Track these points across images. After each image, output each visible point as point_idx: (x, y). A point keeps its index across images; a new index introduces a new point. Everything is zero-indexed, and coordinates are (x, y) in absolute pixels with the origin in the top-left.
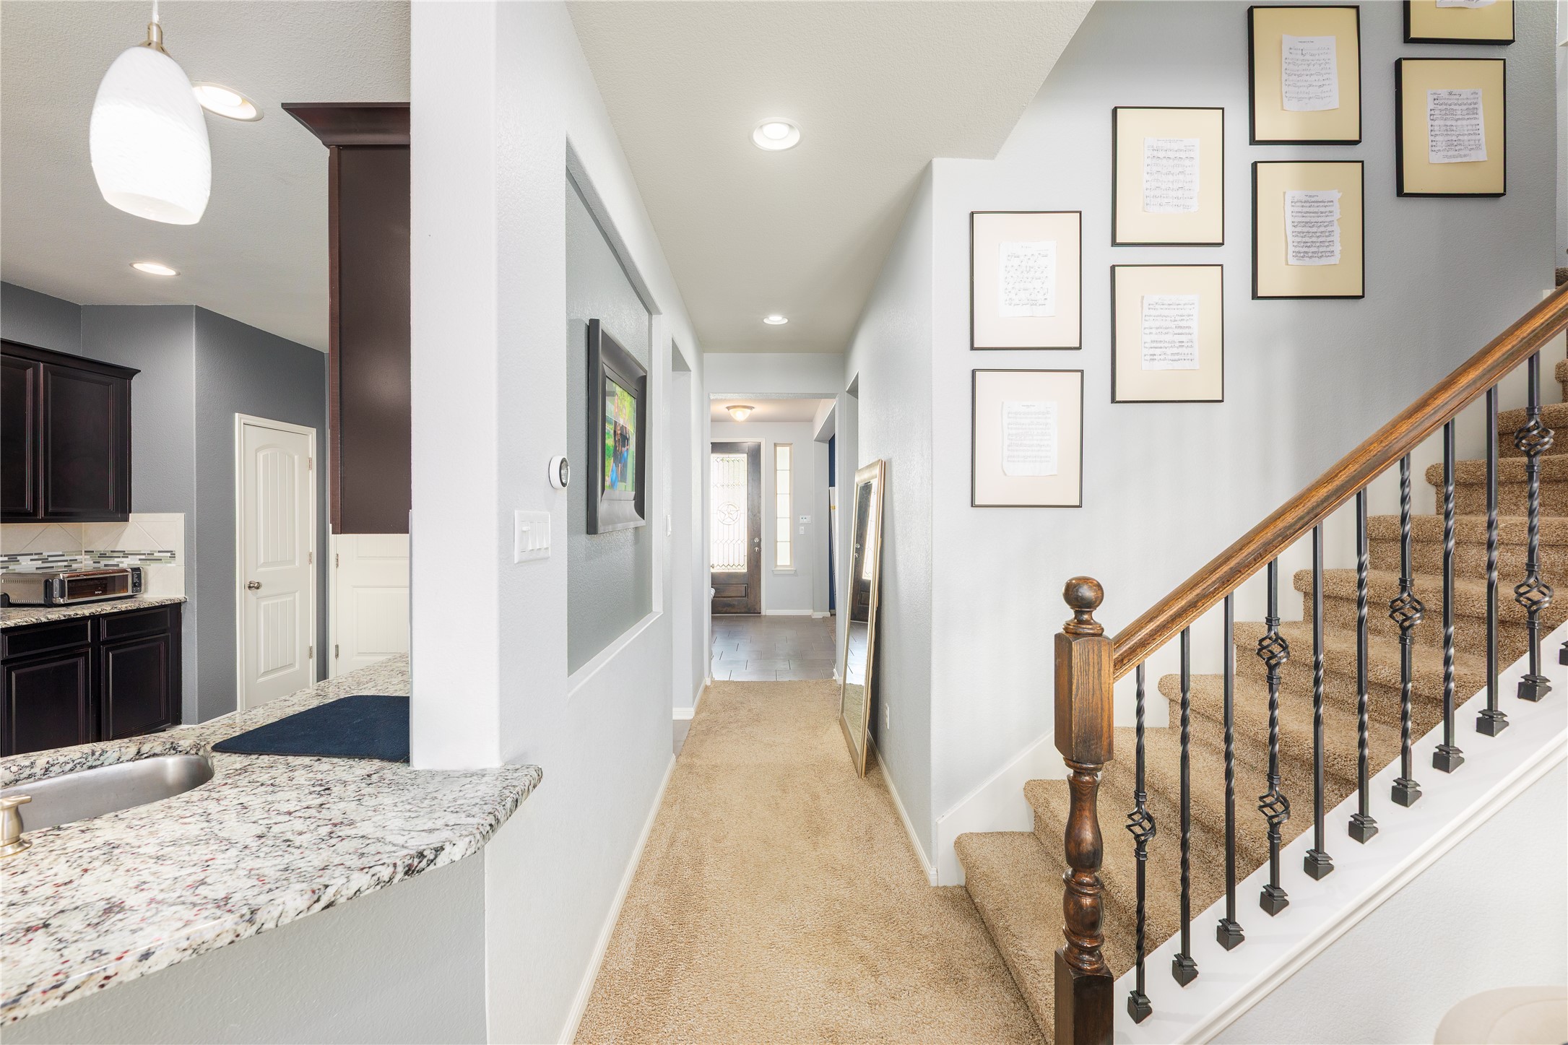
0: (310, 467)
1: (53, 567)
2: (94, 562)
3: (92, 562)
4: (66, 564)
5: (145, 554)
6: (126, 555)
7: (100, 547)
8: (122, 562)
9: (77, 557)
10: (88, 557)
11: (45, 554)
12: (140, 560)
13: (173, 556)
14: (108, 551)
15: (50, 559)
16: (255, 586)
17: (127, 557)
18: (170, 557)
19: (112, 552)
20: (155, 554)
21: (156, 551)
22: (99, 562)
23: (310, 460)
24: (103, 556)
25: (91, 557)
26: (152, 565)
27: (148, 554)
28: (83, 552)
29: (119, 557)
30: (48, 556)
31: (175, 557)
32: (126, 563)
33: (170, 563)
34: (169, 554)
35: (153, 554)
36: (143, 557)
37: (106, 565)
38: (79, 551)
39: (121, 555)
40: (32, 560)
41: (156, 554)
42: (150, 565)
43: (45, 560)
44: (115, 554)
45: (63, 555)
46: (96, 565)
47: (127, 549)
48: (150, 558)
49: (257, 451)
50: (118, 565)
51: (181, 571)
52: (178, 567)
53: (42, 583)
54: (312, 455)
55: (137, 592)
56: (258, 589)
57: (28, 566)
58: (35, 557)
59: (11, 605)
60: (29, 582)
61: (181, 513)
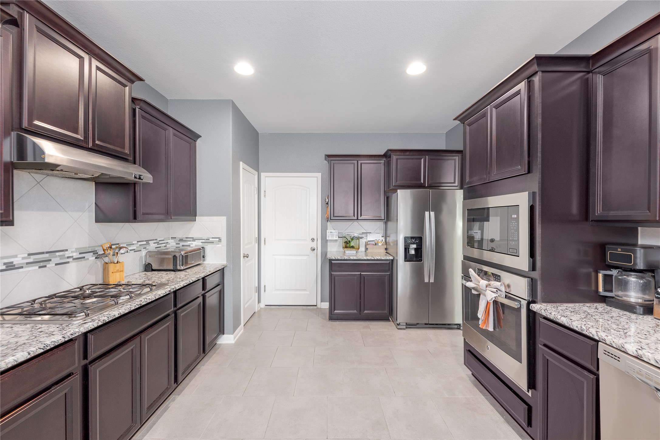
0: (256, 193)
1: (160, 247)
2: (176, 244)
3: (175, 244)
4: (164, 245)
5: (204, 239)
6: (194, 240)
7: (180, 235)
8: (192, 244)
9: (168, 241)
10: (173, 241)
11: (158, 239)
12: (202, 242)
13: (220, 240)
14: (184, 238)
15: (160, 242)
17: (195, 241)
18: (218, 241)
19: (186, 238)
21: (210, 238)
22: (179, 244)
23: (256, 188)
24: (181, 240)
25: (174, 241)
26: (208, 245)
27: (206, 239)
28: (170, 238)
29: (190, 241)
30: (160, 241)
31: (221, 241)
32: (195, 245)
33: (218, 244)
34: (218, 239)
35: (209, 239)
36: (203, 241)
37: (183, 246)
38: (168, 238)
39: (191, 239)
40: (154, 243)
41: (211, 239)
42: (207, 245)
43: (158, 243)
45: (164, 240)
46: (178, 245)
47: (195, 237)
48: (208, 241)
49: (245, 183)
50: (191, 245)
51: (224, 249)
52: (222, 247)
53: (171, 257)
54: (256, 186)
55: (204, 260)
56: (247, 257)
57: (152, 246)
58: (155, 241)
59: (153, 270)
60: (159, 256)
61: (224, 216)
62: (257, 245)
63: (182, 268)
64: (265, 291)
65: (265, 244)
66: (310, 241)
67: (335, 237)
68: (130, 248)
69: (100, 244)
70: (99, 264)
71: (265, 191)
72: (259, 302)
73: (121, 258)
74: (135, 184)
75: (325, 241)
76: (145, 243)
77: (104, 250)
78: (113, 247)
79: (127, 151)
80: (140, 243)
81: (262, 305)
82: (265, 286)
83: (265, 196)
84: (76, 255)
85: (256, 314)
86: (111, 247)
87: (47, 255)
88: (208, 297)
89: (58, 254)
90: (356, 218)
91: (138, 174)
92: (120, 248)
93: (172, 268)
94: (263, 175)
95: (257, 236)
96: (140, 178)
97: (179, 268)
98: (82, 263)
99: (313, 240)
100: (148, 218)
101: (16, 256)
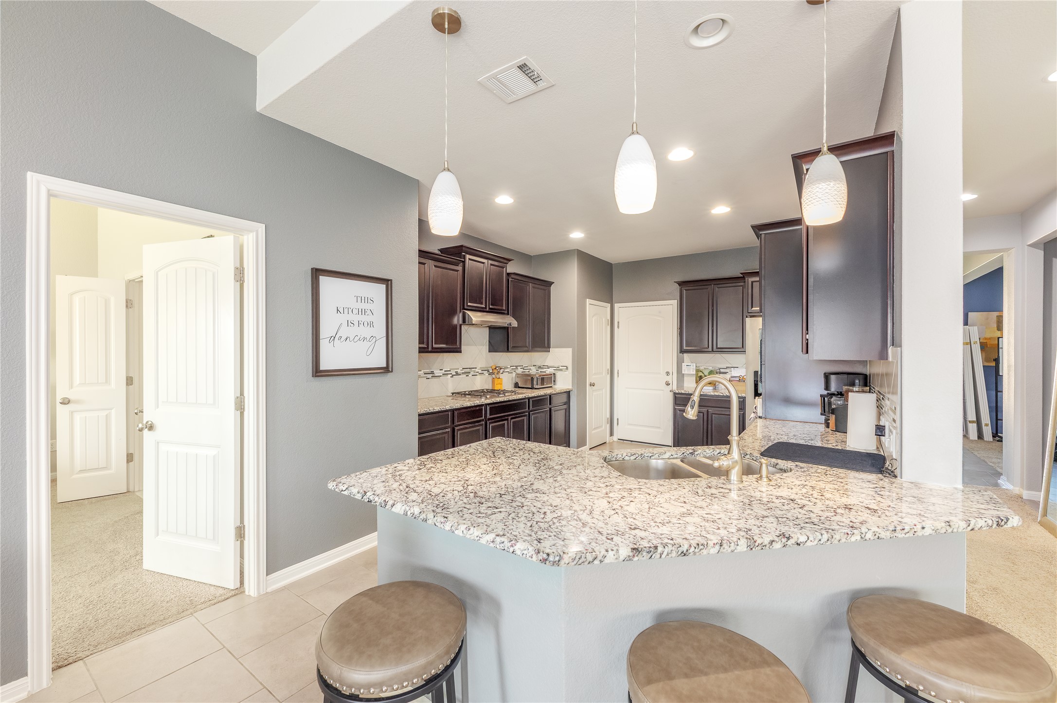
0: (608, 325)
1: (524, 371)
2: (536, 370)
6: (549, 367)
7: (539, 364)
8: (547, 370)
9: (531, 368)
12: (553, 369)
13: (567, 368)
14: (542, 366)
16: (592, 385)
20: (560, 367)
22: (538, 370)
23: (608, 320)
24: (540, 367)
25: (535, 368)
26: (558, 372)
27: (557, 367)
28: (532, 365)
30: (525, 367)
33: (566, 371)
34: (565, 368)
36: (555, 368)
37: (541, 372)
38: (530, 365)
39: (547, 367)
43: (523, 369)
44: (545, 367)
45: (527, 367)
46: (537, 372)
47: (549, 365)
48: (558, 369)
49: (593, 317)
50: (547, 372)
51: (571, 375)
52: (569, 374)
53: (530, 378)
54: (609, 317)
55: (554, 384)
56: (594, 386)
57: (520, 371)
58: (521, 367)
59: (519, 387)
60: (525, 378)
61: (570, 348)
62: (609, 377)
63: (537, 387)
64: (618, 424)
65: (618, 376)
66: (665, 374)
67: (691, 371)
68: (506, 371)
69: (490, 366)
70: (490, 378)
71: (618, 322)
72: (612, 434)
73: (501, 376)
74: (508, 328)
75: (681, 376)
76: (515, 367)
77: (492, 370)
78: (497, 368)
79: (504, 308)
80: (512, 368)
81: (615, 438)
82: (618, 419)
83: (618, 327)
84: (480, 371)
85: (607, 445)
86: (496, 368)
87: (469, 370)
88: (554, 411)
89: (473, 369)
90: (710, 349)
91: (509, 322)
92: (501, 369)
93: (530, 387)
94: (616, 306)
95: (609, 367)
96: (510, 325)
97: (535, 387)
98: (482, 376)
99: (668, 373)
100: (517, 349)
101: (458, 369)
